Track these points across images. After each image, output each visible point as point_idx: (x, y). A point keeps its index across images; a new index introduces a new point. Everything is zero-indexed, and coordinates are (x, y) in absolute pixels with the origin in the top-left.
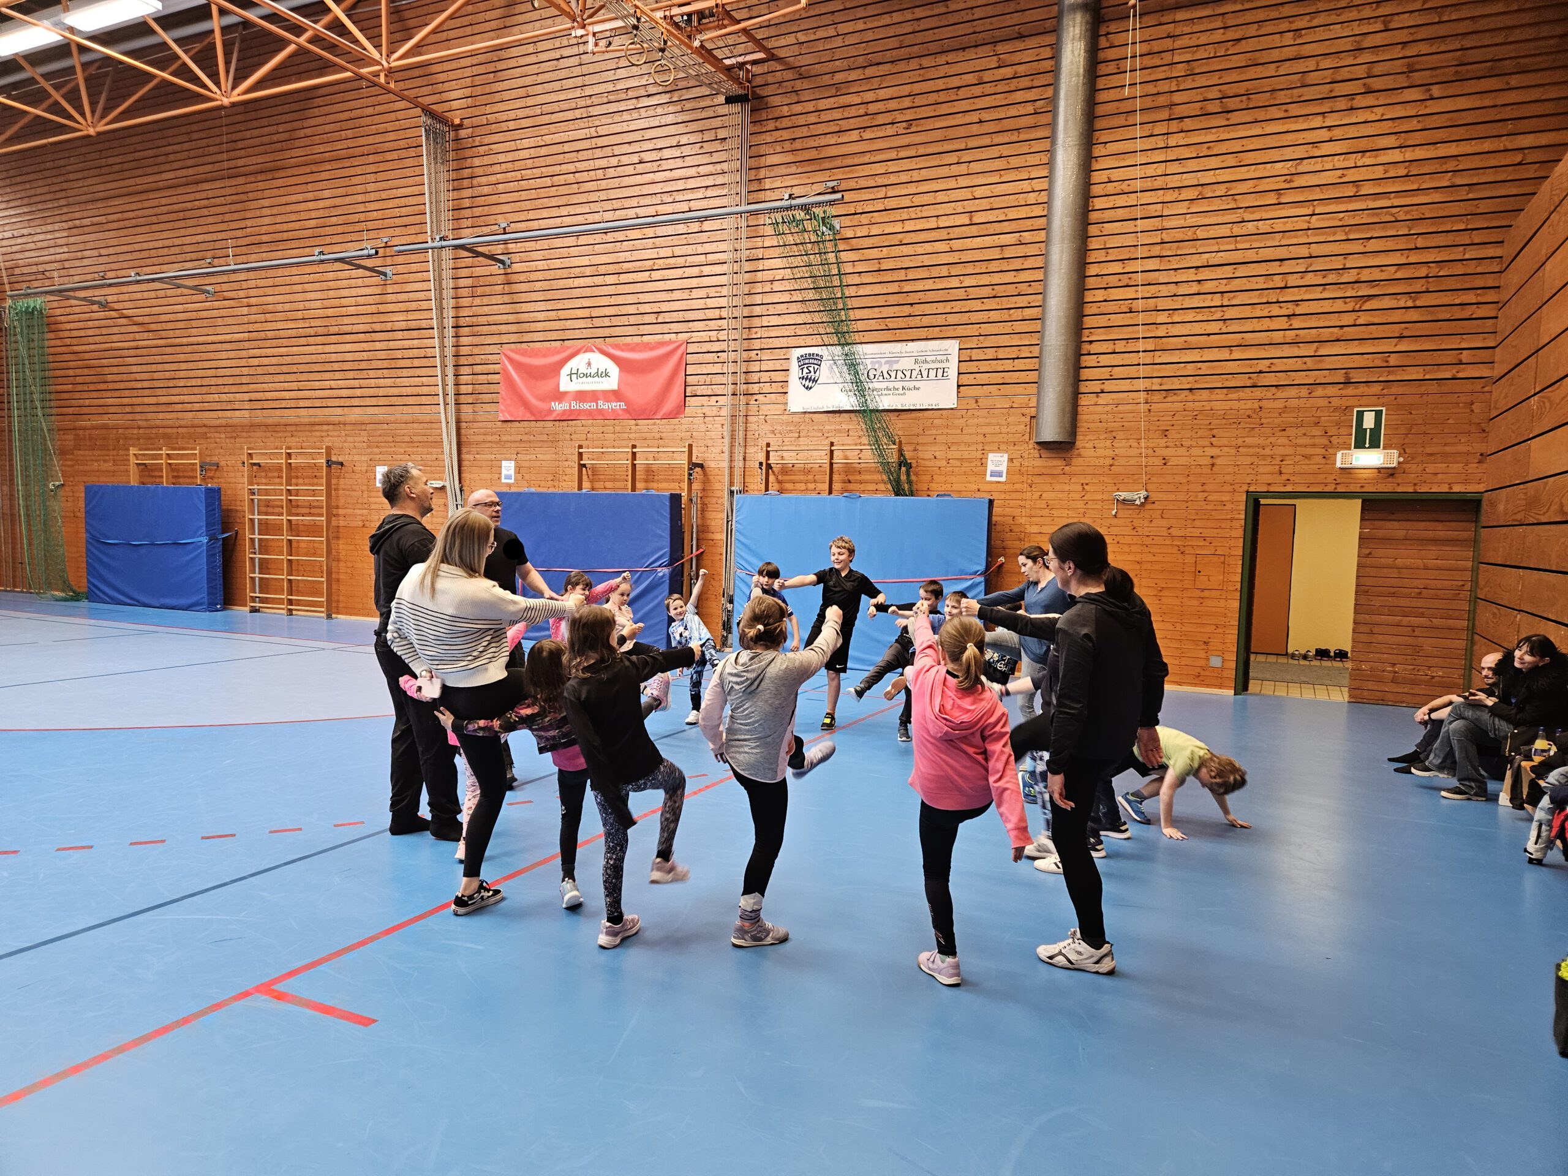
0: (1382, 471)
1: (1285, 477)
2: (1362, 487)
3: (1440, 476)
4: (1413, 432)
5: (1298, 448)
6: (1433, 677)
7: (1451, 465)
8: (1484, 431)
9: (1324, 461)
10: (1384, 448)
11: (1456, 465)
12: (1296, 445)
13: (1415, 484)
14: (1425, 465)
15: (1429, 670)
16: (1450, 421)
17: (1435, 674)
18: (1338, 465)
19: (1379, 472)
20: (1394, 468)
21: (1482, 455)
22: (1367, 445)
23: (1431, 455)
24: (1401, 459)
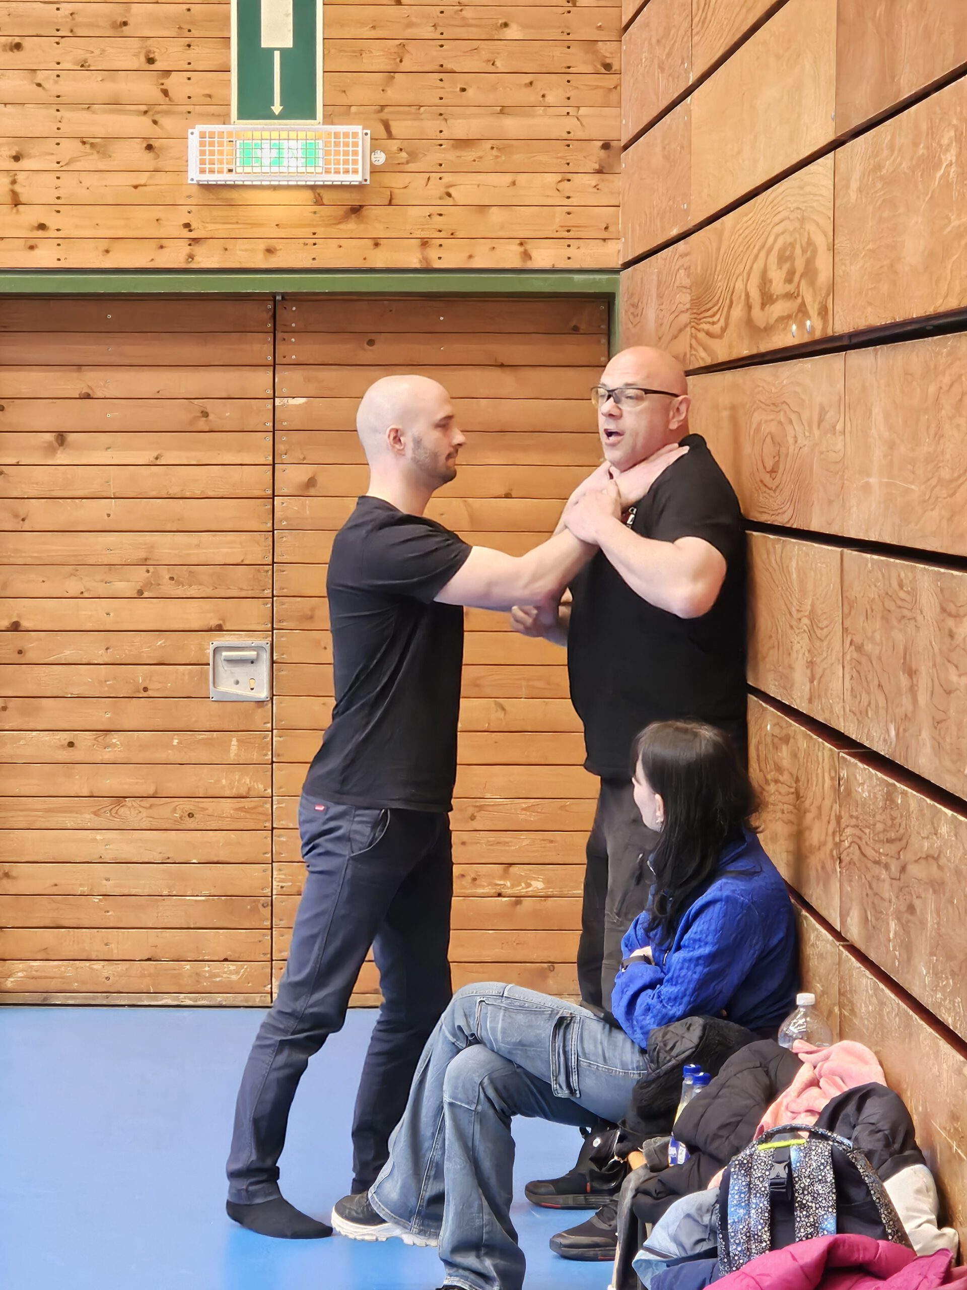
0: (327, 196)
1: (30, 216)
2: (270, 251)
3: (496, 216)
4: (407, 65)
5: (66, 114)
6: (518, 899)
7: (522, 179)
8: (608, 67)
9: (146, 160)
10: (329, 119)
11: (538, 180)
12: (59, 102)
13: (425, 243)
14: (448, 178)
15: (505, 875)
16: (513, 32)
17: (521, 889)
18: (194, 175)
19: (319, 202)
20: (360, 187)
21: (606, 146)
22: (277, 108)
23: (464, 143)
24: (380, 158)
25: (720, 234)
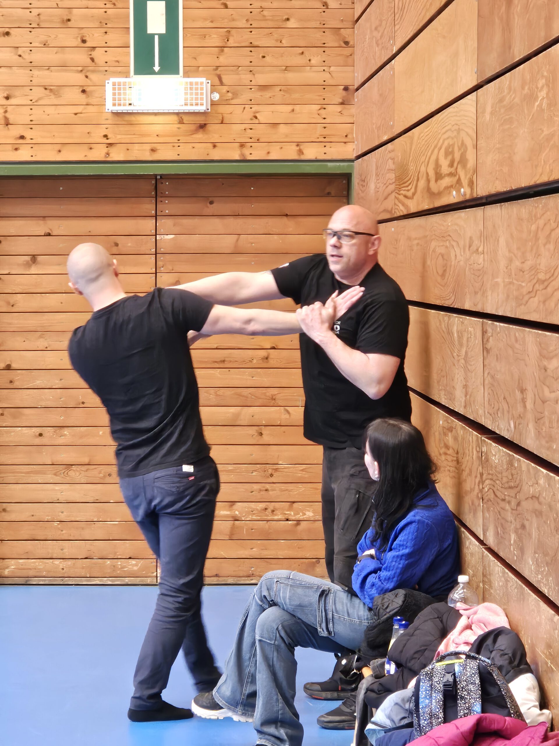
0: (186, 119)
1: (15, 131)
2: (153, 150)
3: (282, 129)
4: (231, 43)
5: (36, 72)
6: (298, 522)
7: (297, 108)
8: (347, 43)
9: (82, 98)
10: (186, 74)
11: (306, 108)
12: (31, 66)
13: (242, 145)
14: (255, 108)
15: (290, 508)
16: (291, 24)
17: (300, 517)
18: (109, 107)
19: (181, 122)
20: (205, 113)
21: (346, 89)
22: (157, 68)
23: (264, 88)
24: (216, 96)
25: (412, 138)
